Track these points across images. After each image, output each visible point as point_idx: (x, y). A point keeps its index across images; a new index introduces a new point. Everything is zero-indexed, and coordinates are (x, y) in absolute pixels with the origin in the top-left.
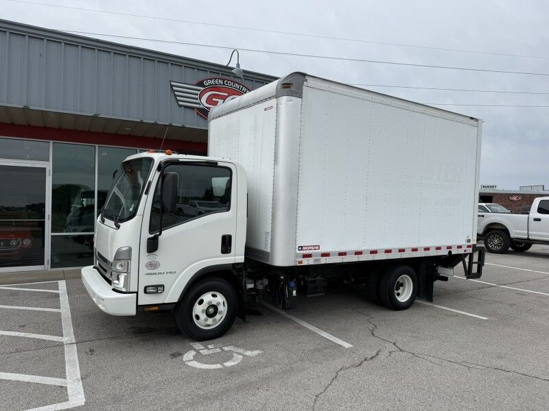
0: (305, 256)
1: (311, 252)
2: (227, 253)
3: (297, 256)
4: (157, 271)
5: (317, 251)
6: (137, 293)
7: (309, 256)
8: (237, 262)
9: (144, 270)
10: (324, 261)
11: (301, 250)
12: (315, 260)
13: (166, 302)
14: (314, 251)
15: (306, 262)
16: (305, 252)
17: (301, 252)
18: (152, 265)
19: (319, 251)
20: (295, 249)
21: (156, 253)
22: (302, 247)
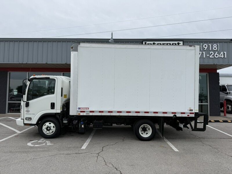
0: (81, 112)
1: (84, 110)
2: (53, 109)
3: (78, 111)
4: (29, 113)
5: (87, 110)
6: (24, 119)
7: (84, 112)
8: (57, 112)
9: (25, 113)
10: (91, 114)
11: (80, 109)
12: (87, 114)
13: (32, 123)
14: (86, 110)
15: (82, 114)
16: (81, 110)
17: (80, 110)
18: (28, 111)
19: (89, 110)
20: (77, 109)
21: (28, 107)
22: (80, 108)
